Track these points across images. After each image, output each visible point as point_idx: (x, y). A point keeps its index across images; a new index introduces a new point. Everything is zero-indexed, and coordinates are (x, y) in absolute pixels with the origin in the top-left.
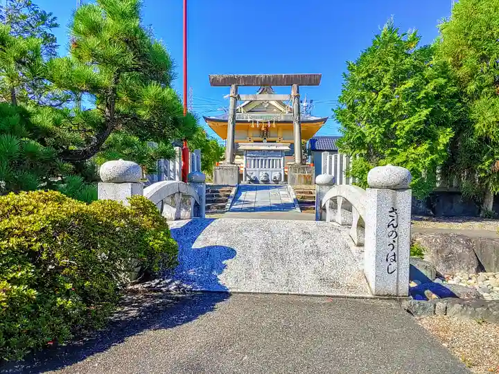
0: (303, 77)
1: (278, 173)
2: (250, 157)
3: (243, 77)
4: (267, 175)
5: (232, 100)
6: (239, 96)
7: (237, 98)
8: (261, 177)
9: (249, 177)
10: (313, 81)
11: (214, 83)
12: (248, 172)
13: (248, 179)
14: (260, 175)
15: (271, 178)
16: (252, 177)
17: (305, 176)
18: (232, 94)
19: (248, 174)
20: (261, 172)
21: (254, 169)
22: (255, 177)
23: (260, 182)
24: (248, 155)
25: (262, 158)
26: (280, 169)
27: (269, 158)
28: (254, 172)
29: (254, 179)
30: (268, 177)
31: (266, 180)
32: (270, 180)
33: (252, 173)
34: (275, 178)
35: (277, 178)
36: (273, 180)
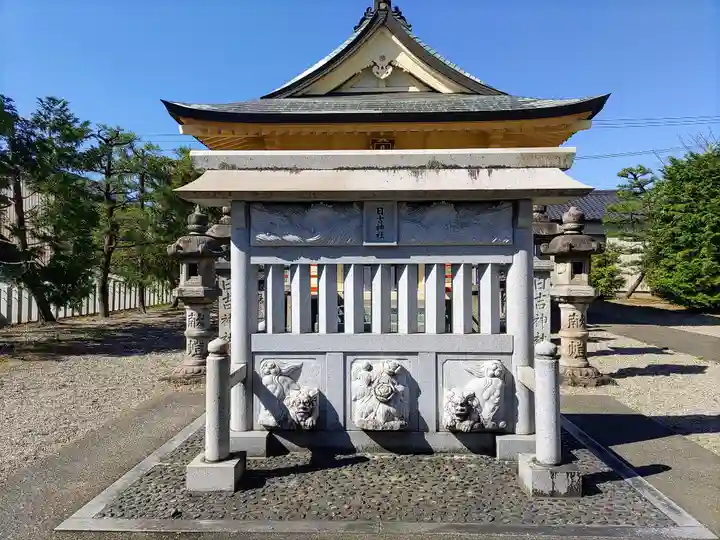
1: (489, 365)
2: (276, 250)
4: (404, 394)
8: (365, 411)
9: (275, 404)
12: (262, 367)
13: (264, 417)
14: (357, 385)
15: (441, 408)
19: (266, 380)
20: (360, 364)
21: (310, 342)
22: (318, 405)
23: (359, 441)
24: (261, 236)
25: (372, 260)
26: (498, 343)
27: (414, 260)
28: (310, 365)
29: (309, 422)
30: (414, 404)
31: (396, 424)
32: (432, 427)
33: (294, 374)
34: (468, 409)
35: (486, 413)
36: (453, 430)
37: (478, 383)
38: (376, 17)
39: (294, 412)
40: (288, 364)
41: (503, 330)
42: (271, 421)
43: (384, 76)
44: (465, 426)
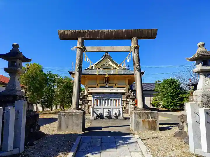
0: (141, 31)
1: (118, 110)
2: (97, 98)
3: (89, 31)
4: (109, 112)
5: (78, 51)
6: (85, 48)
7: (83, 50)
8: (105, 114)
9: (96, 113)
10: (151, 35)
11: (63, 37)
12: (95, 110)
13: (95, 115)
14: (105, 112)
15: (113, 114)
16: (98, 113)
17: (149, 121)
18: (78, 46)
19: (95, 111)
20: (105, 110)
21: (100, 107)
22: (101, 113)
23: (105, 117)
24: (95, 97)
25: (106, 99)
26: (119, 107)
27: (111, 99)
28: (100, 110)
29: (100, 115)
30: (110, 113)
31: (109, 115)
32: (112, 116)
33: (98, 111)
34: (116, 114)
35: (117, 114)
36: (114, 116)
37: (117, 111)
38: (106, 56)
39: (98, 114)
40: (98, 109)
41: (119, 106)
42: (96, 115)
43: (107, 66)
44: (115, 115)
